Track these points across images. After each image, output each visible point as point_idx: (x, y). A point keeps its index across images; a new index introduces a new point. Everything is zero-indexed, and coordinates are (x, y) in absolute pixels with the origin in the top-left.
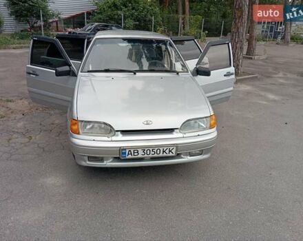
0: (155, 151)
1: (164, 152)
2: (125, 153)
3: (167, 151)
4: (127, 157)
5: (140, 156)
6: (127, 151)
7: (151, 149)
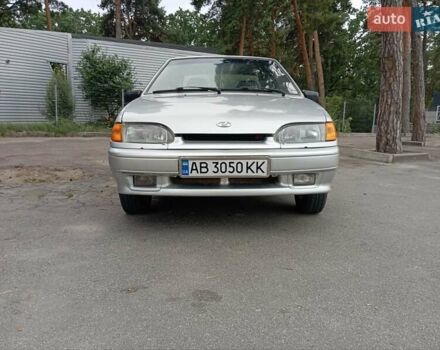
0: (234, 165)
1: (248, 168)
2: (187, 167)
3: (254, 168)
4: (190, 175)
5: (210, 174)
6: (190, 163)
7: (227, 162)
